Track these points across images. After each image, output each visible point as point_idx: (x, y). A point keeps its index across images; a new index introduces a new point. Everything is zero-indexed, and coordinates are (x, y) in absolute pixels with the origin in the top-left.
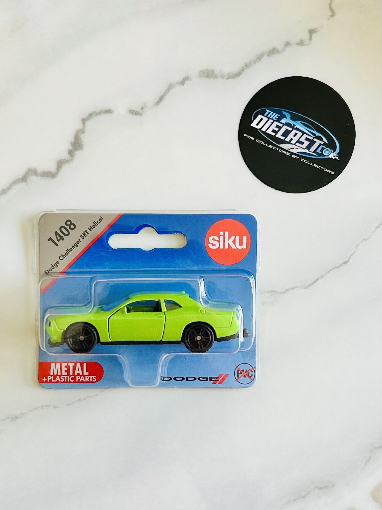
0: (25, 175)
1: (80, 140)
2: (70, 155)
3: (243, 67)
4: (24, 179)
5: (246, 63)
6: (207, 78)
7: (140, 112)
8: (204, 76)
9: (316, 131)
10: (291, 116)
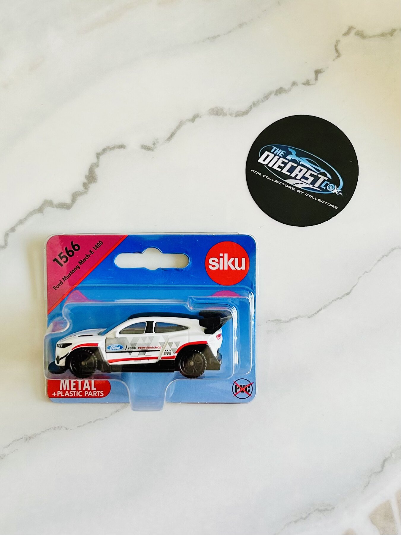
0: (41, 206)
1: (94, 173)
2: (84, 188)
3: (251, 106)
4: (40, 210)
5: (253, 102)
6: (217, 116)
7: (152, 147)
8: (213, 114)
9: (320, 167)
10: (296, 153)
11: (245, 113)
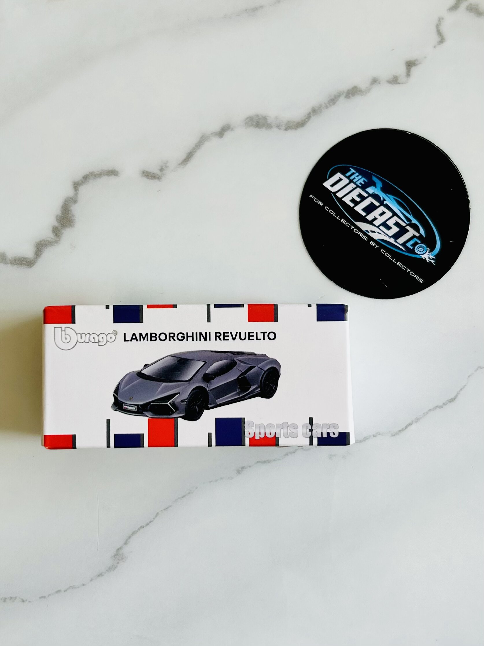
1: (70, 212)
2: (55, 234)
3: (310, 113)
5: (313, 107)
6: (257, 128)
7: (158, 175)
8: (252, 125)
9: (412, 215)
10: (383, 186)
11: (300, 124)
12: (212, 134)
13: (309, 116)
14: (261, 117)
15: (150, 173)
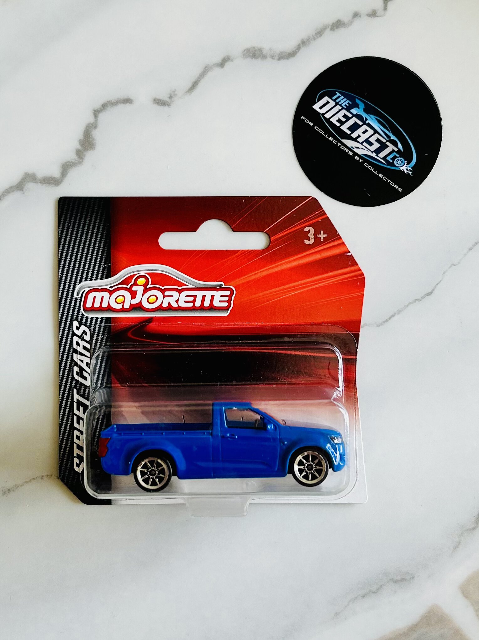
0: (21, 181)
1: (91, 136)
2: (78, 156)
3: (300, 45)
4: (20, 187)
6: (254, 59)
7: (167, 102)
8: (249, 56)
9: (392, 133)
10: (365, 107)
11: (292, 54)
12: (214, 65)
13: (299, 48)
14: (257, 49)
15: (161, 100)
